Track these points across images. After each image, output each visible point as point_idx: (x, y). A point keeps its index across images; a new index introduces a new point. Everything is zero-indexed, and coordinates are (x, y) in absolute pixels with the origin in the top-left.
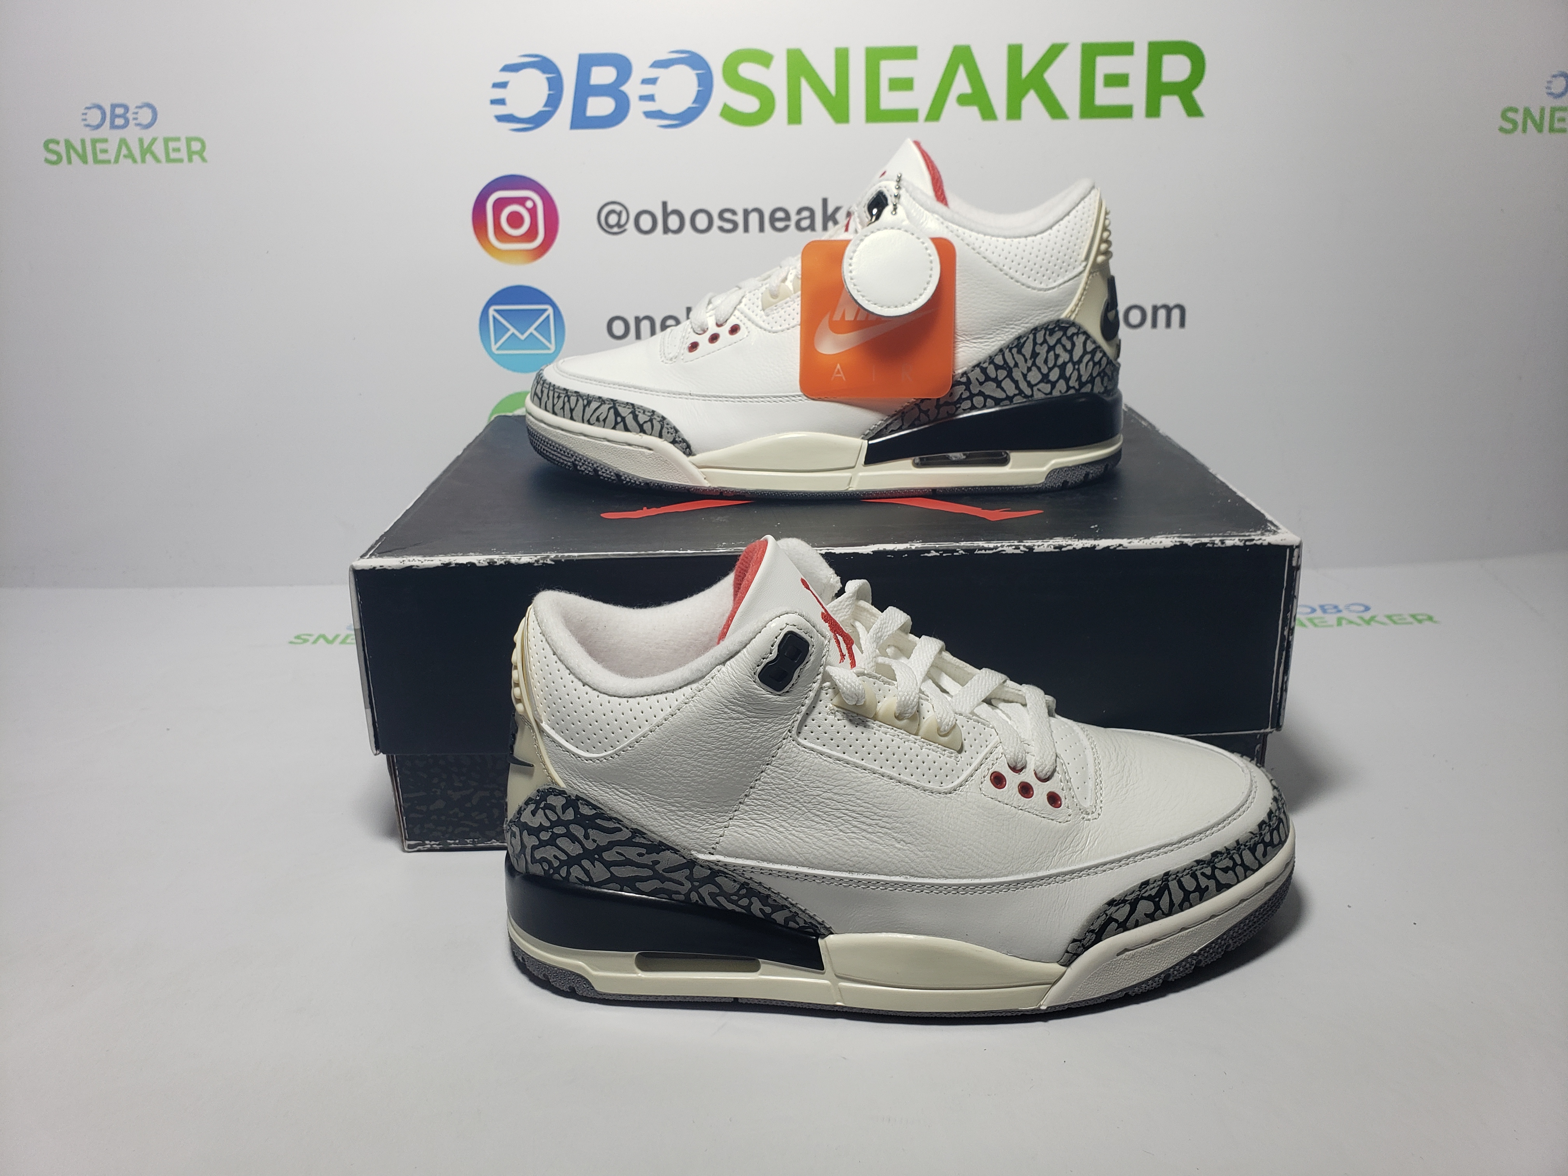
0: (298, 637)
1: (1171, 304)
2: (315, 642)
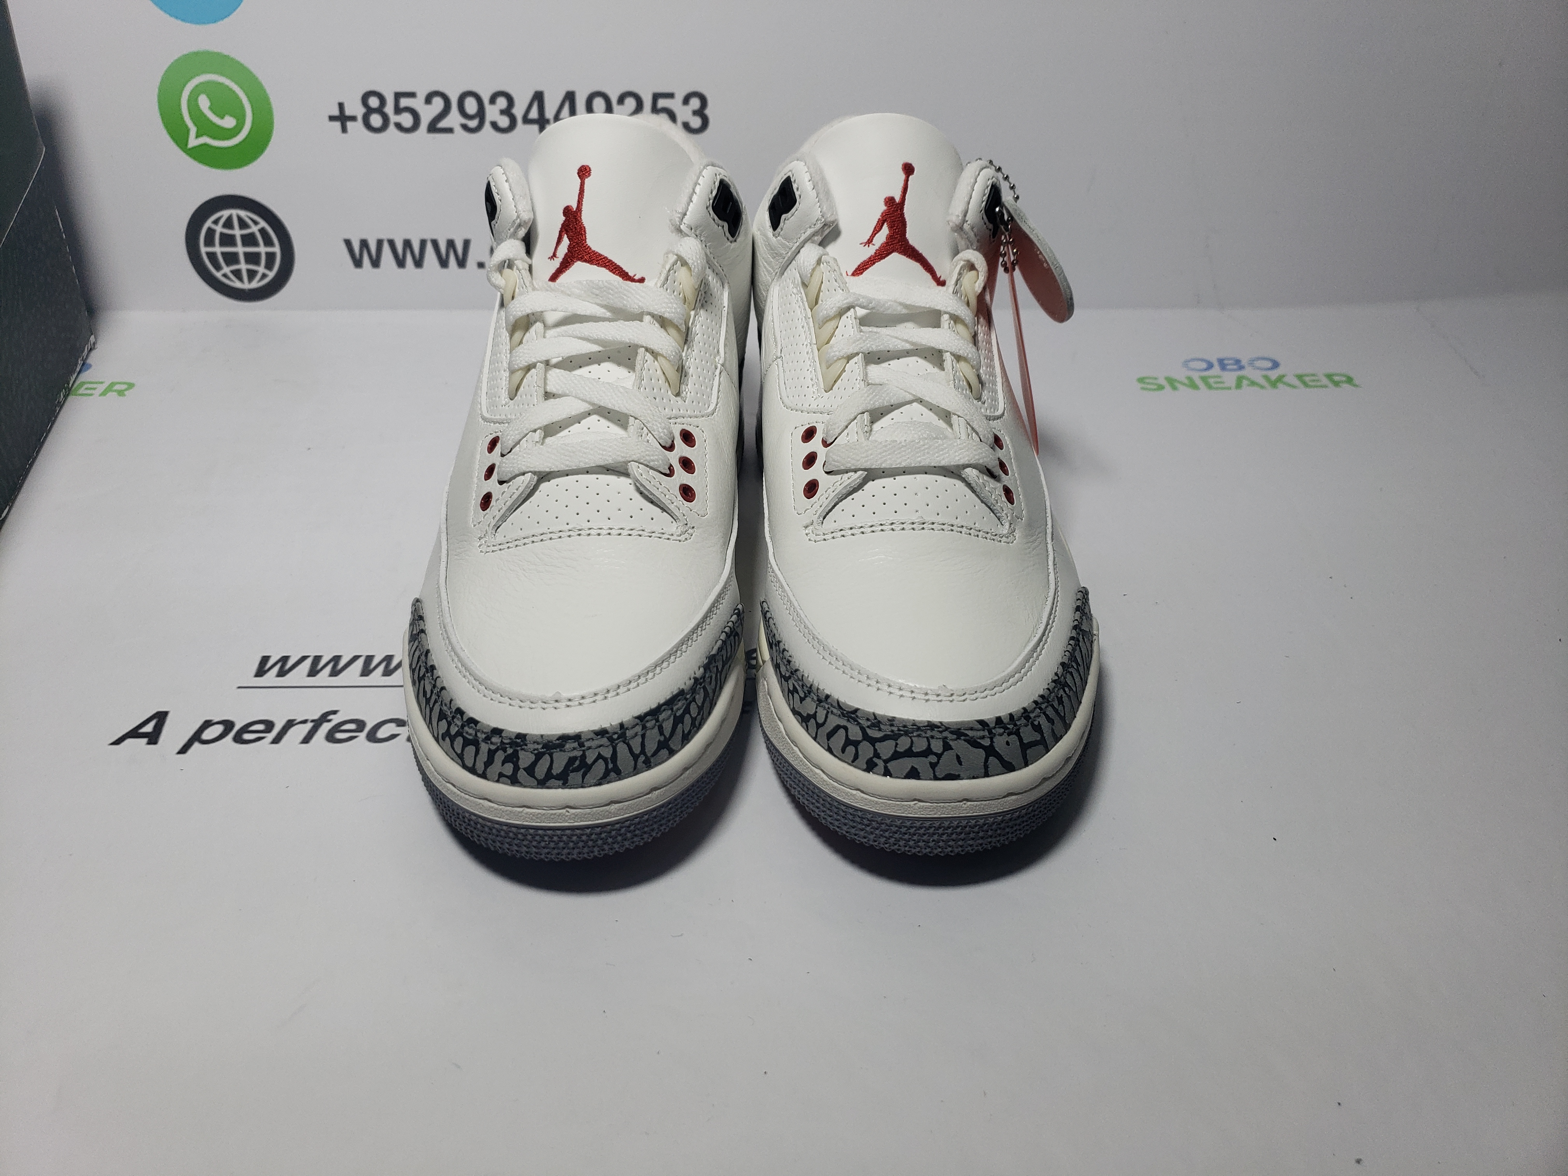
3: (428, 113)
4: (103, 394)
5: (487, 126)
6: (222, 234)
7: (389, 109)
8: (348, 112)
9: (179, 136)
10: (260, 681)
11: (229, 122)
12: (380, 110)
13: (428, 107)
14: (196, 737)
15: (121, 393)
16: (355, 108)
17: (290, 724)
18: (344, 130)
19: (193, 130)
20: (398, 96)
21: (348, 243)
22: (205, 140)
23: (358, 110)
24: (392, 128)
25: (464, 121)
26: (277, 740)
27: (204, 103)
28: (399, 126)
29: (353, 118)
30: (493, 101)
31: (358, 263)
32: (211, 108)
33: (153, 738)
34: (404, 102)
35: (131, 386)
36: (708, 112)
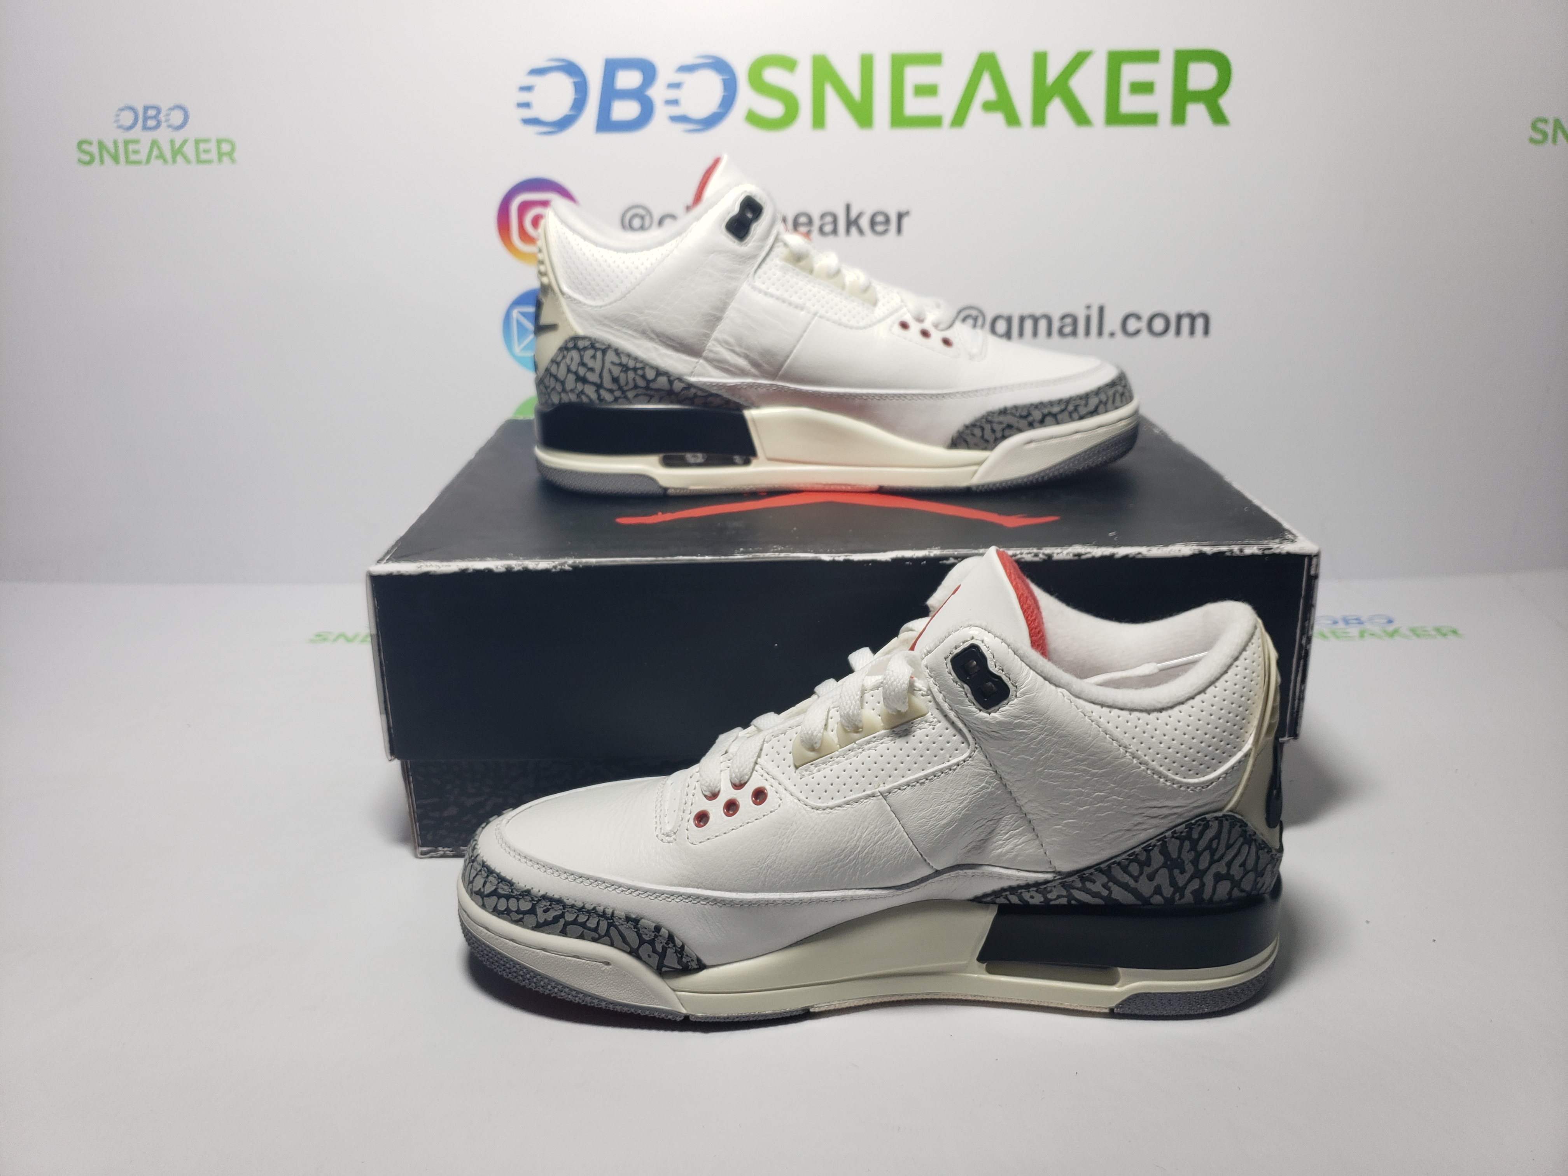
0: (318, 635)
2: (335, 640)
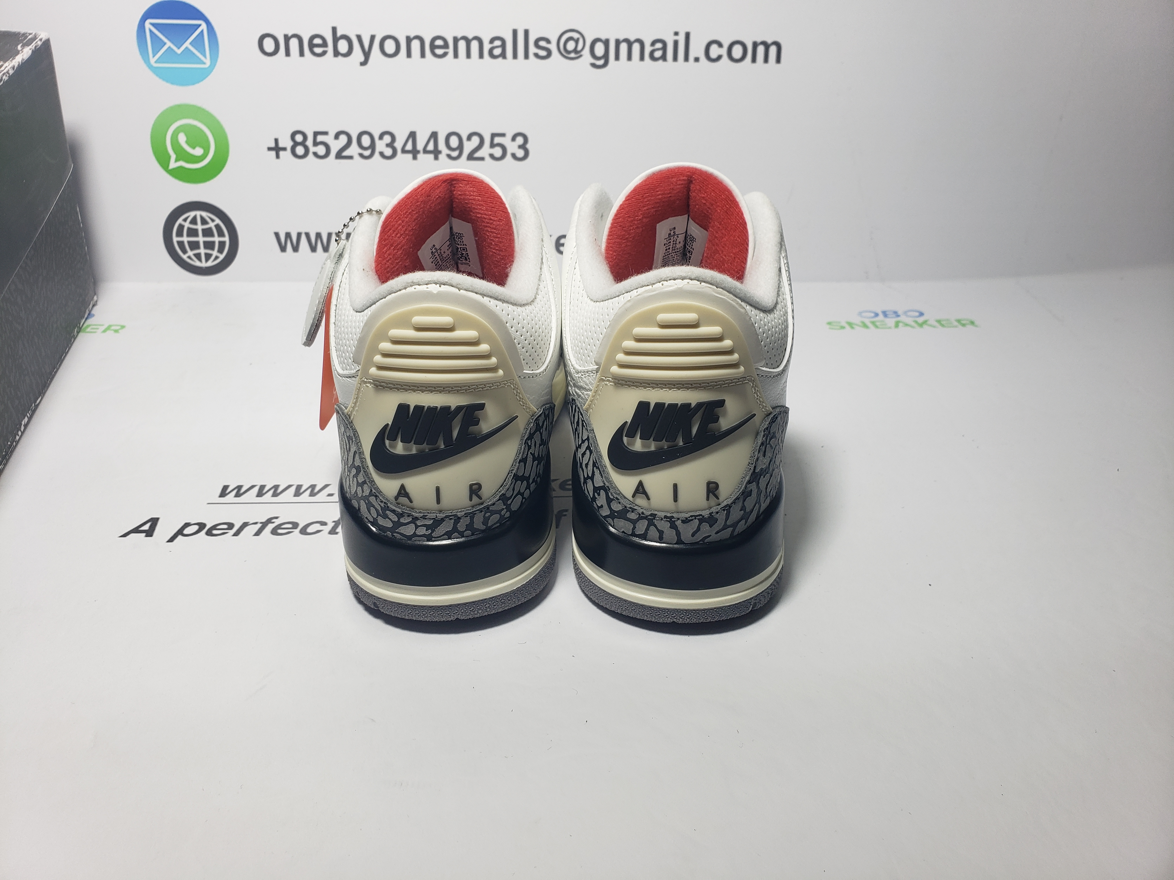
1: (769, 41)
3: (336, 146)
4: (104, 331)
5: (377, 154)
6: (189, 229)
7: (309, 143)
8: (281, 145)
9: (163, 160)
10: (222, 500)
11: (198, 152)
12: (303, 144)
13: (336, 141)
14: (180, 532)
15: (116, 331)
16: (286, 142)
17: (245, 525)
18: (278, 156)
19: (173, 157)
20: (316, 134)
21: (277, 235)
22: (181, 163)
23: (289, 144)
24: (311, 155)
25: (361, 151)
26: (236, 534)
27: (182, 138)
28: (315, 154)
29: (284, 149)
30: (381, 137)
31: (283, 249)
32: (187, 142)
33: (149, 533)
34: (320, 138)
35: (123, 327)
36: (528, 146)
